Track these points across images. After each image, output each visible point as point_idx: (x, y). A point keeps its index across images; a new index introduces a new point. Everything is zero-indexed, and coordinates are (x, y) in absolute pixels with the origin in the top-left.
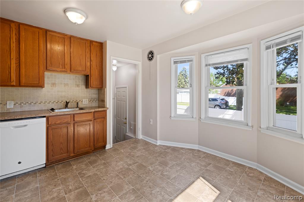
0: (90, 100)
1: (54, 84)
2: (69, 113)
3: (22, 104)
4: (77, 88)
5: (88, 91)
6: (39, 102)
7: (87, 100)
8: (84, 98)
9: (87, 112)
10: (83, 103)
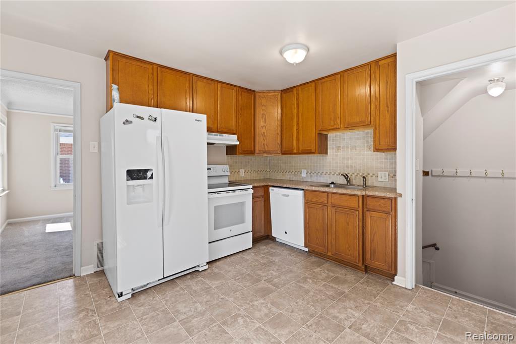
0: (392, 175)
1: (338, 148)
2: (324, 190)
3: (312, 174)
4: (368, 152)
5: (388, 156)
6: (325, 173)
7: (387, 173)
8: (381, 171)
9: (348, 193)
10: (380, 179)
